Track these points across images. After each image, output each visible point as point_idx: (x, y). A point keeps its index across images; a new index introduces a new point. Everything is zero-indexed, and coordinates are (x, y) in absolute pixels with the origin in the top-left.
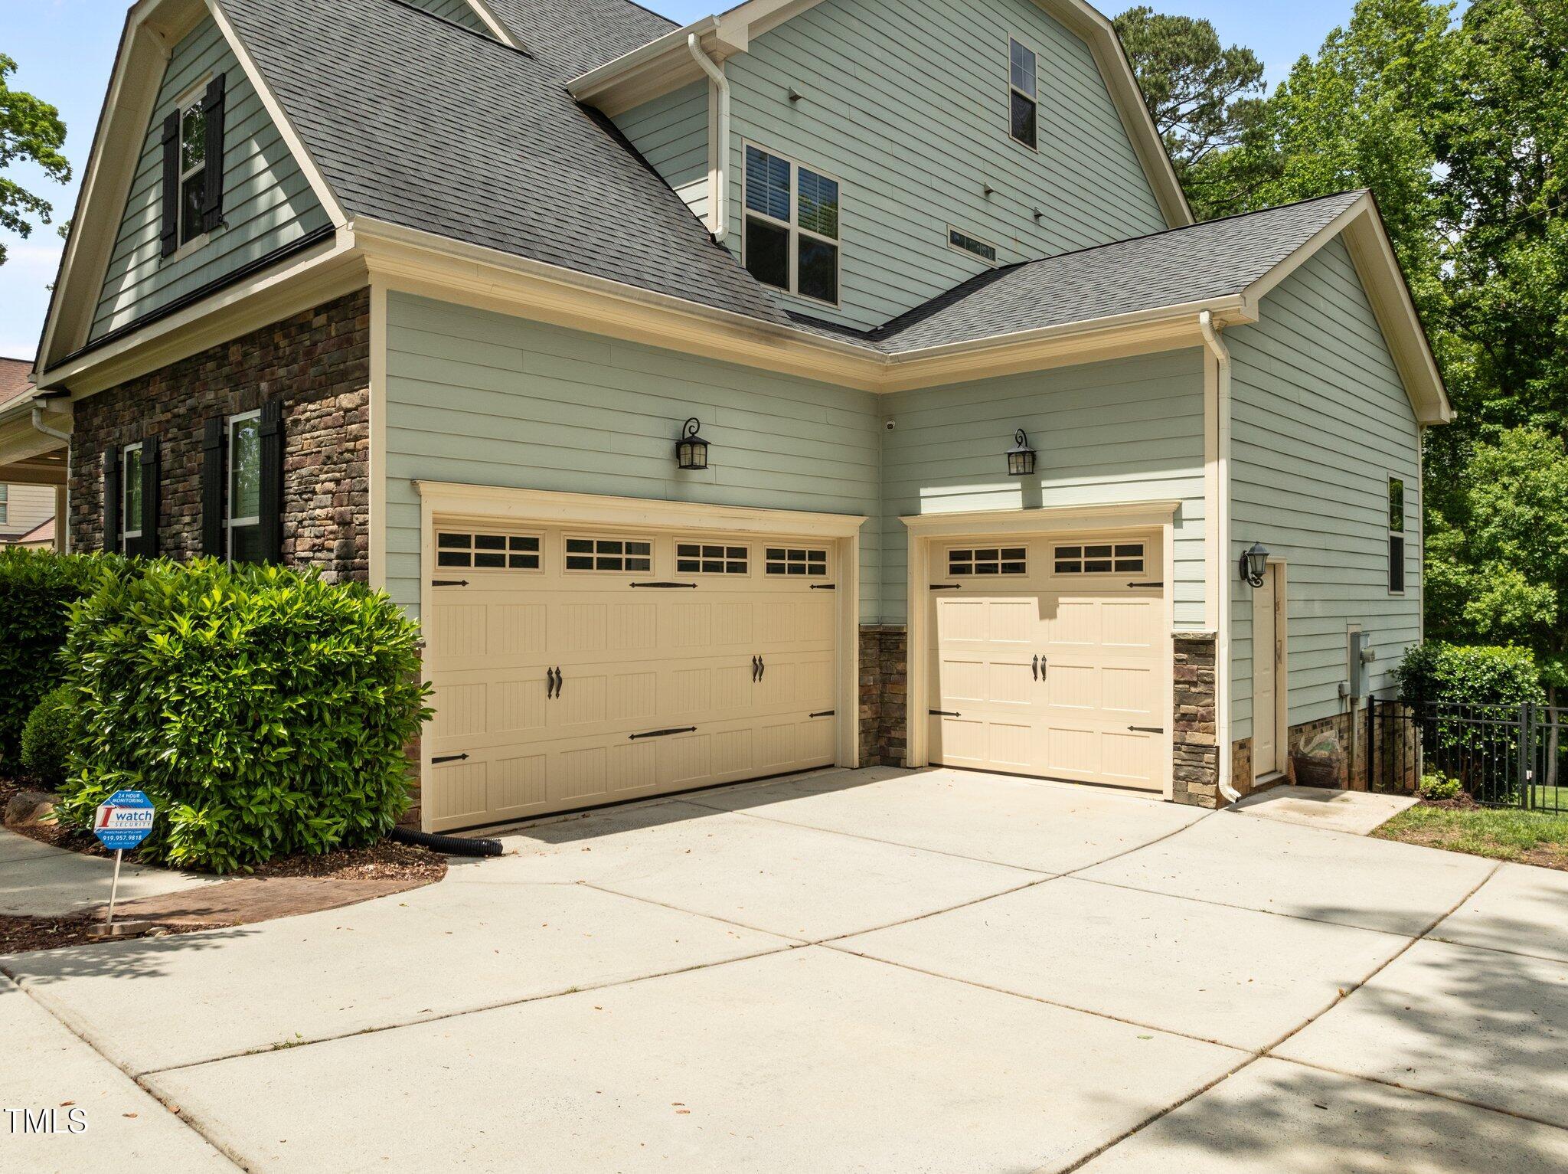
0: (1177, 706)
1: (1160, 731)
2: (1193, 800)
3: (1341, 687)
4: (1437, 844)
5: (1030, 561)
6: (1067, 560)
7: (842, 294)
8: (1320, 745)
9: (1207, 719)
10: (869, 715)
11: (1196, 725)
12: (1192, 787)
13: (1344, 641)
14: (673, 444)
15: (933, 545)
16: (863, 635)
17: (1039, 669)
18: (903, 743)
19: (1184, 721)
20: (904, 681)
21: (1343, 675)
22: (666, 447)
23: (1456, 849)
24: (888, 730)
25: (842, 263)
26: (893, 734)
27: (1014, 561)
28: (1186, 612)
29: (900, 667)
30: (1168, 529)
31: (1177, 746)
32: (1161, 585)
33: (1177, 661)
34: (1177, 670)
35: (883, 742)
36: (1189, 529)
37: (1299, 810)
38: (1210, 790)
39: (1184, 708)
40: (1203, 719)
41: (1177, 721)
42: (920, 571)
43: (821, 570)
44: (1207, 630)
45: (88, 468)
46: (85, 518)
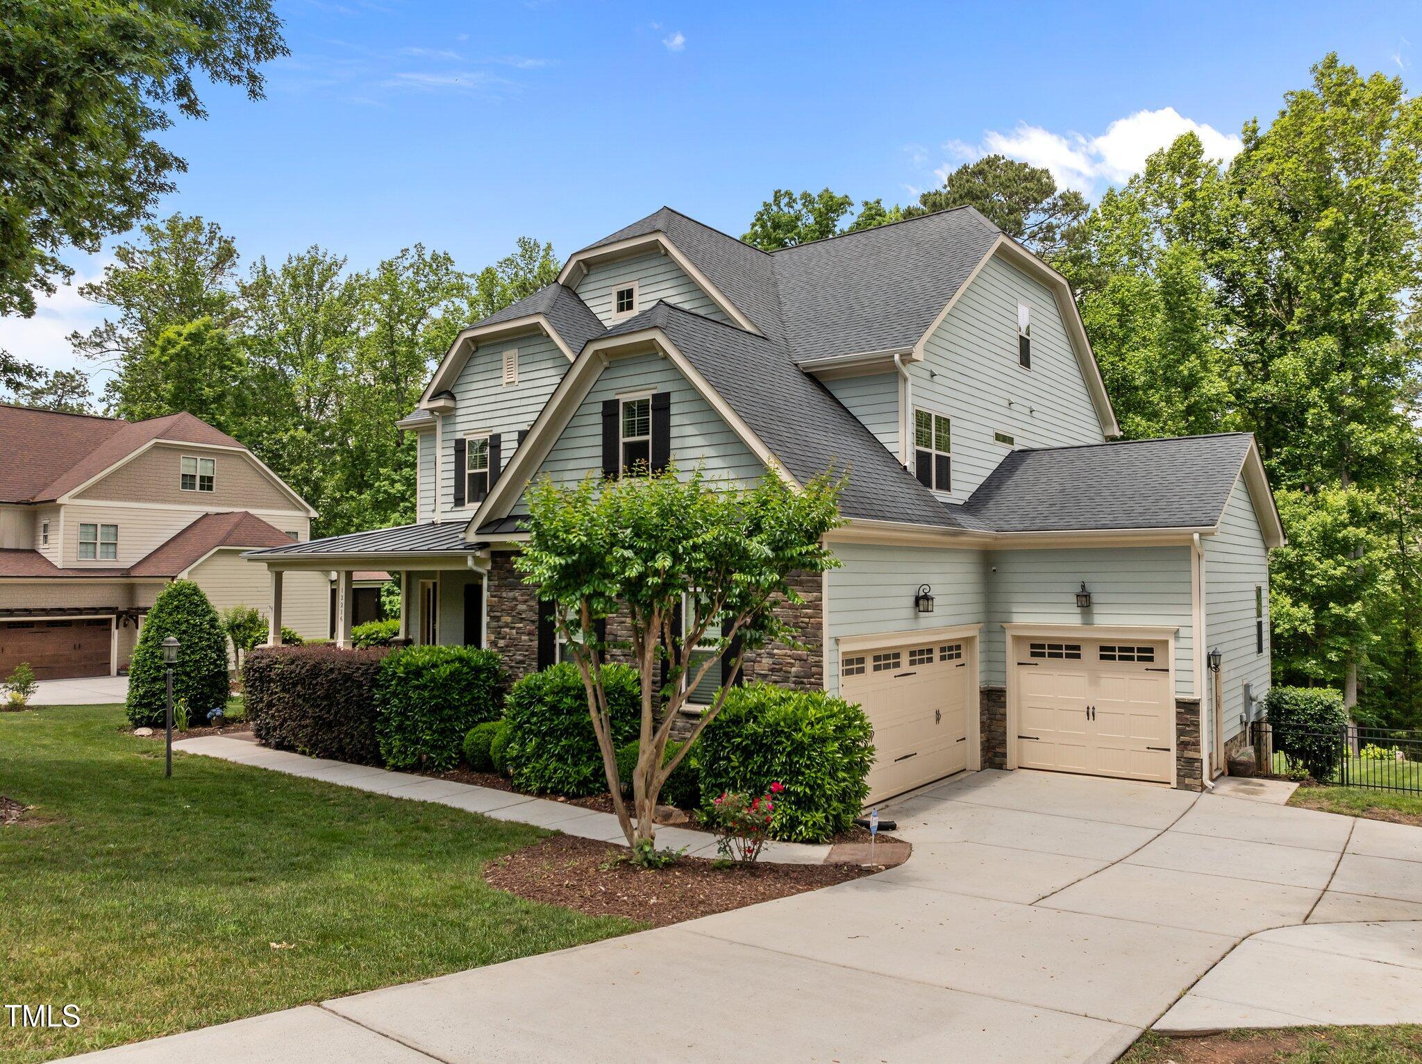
0: (1178, 738)
1: (1169, 750)
2: (1188, 788)
3: (1241, 716)
4: (1321, 809)
5: (1083, 652)
6: (1107, 652)
7: (953, 485)
8: (1243, 754)
9: (1196, 744)
10: (984, 739)
11: (1189, 747)
12: (1187, 781)
13: (1241, 690)
14: (914, 598)
15: (1018, 639)
16: (981, 692)
17: (1091, 713)
18: (1004, 755)
19: (1182, 746)
20: (1005, 719)
21: (1241, 710)
22: (911, 601)
23: (1331, 812)
24: (994, 748)
25: (953, 466)
26: (998, 750)
27: (1072, 651)
28: (1182, 687)
29: (1002, 711)
30: (1172, 643)
31: (1178, 759)
32: (1167, 670)
33: (1178, 713)
34: (1178, 718)
35: (990, 755)
36: (1183, 643)
37: (1243, 791)
38: (1198, 782)
39: (1182, 738)
40: (1194, 744)
41: (1178, 745)
42: (1012, 655)
43: (958, 656)
44: (1195, 697)
45: (511, 594)
46: (507, 625)
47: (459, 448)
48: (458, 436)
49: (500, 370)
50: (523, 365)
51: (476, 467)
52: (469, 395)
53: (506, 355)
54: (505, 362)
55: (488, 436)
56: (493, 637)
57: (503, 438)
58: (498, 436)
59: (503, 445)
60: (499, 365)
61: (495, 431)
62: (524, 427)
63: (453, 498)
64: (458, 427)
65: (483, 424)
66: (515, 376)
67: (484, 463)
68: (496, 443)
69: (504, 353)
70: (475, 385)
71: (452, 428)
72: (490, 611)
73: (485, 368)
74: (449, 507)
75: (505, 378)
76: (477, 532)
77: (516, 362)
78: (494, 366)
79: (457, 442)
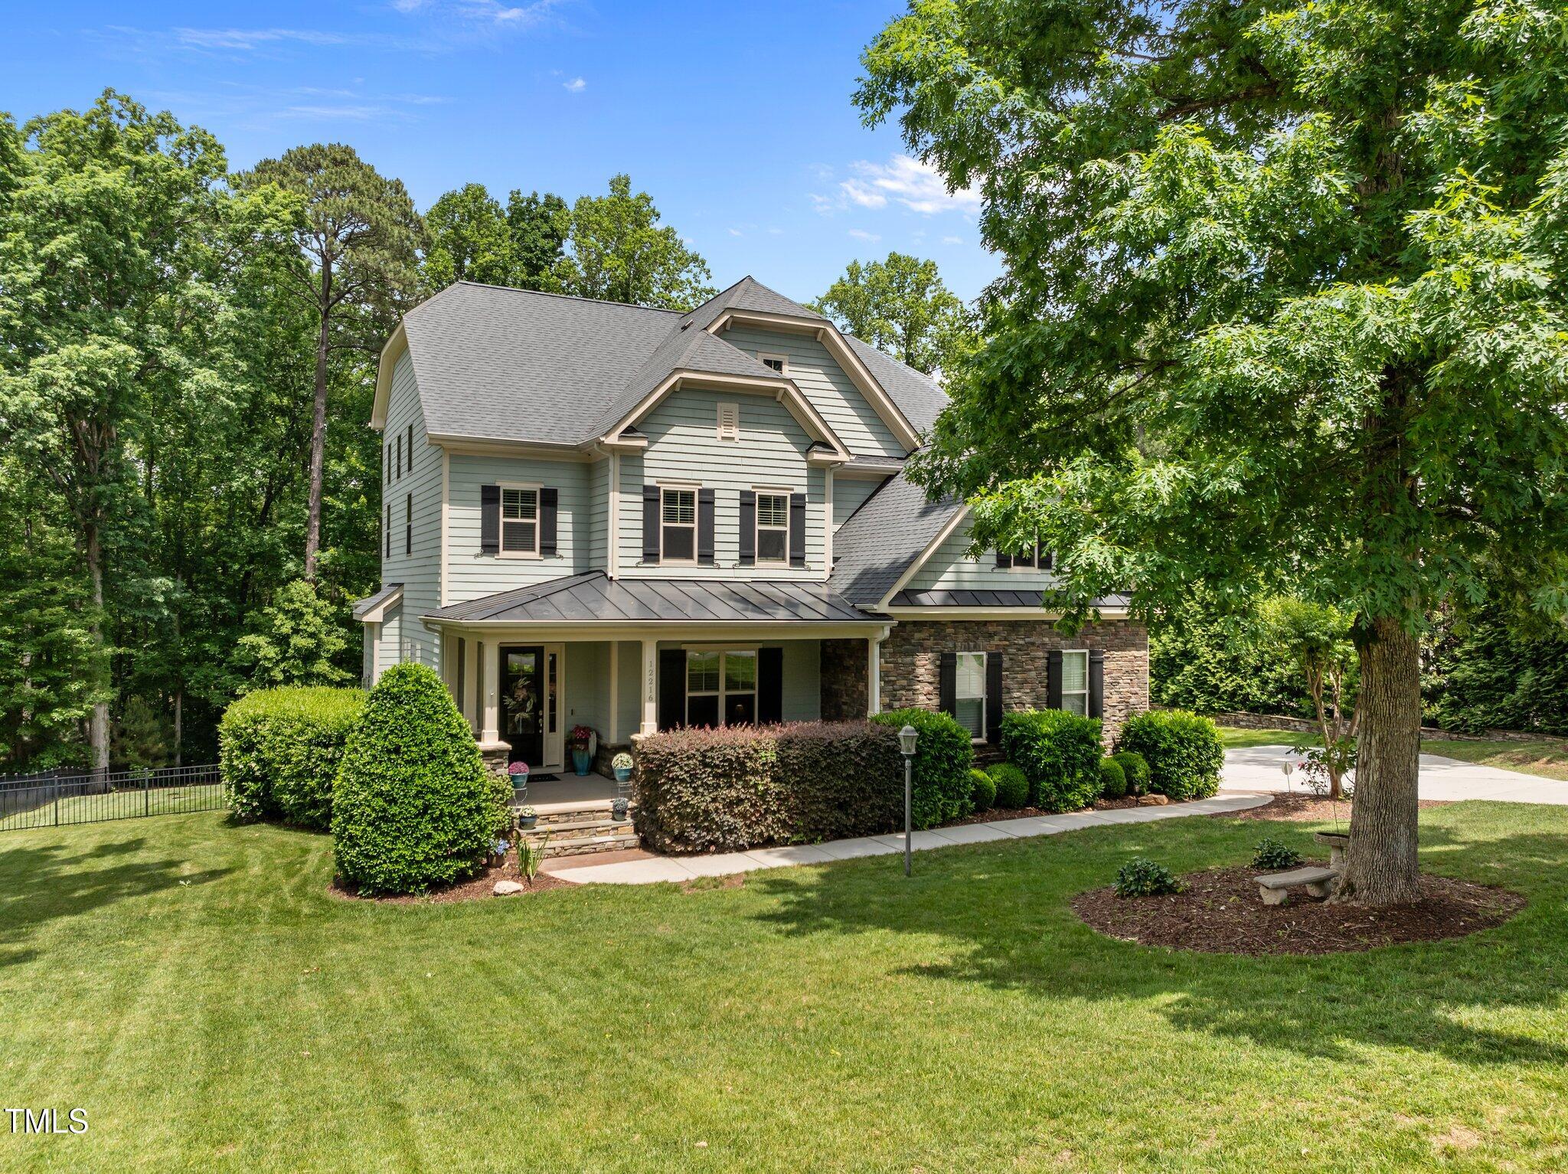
45: (908, 660)
46: (903, 688)
47: (650, 496)
48: (648, 482)
49: (712, 421)
50: (744, 423)
51: (675, 521)
52: (665, 439)
53: (722, 406)
54: (720, 414)
55: (695, 489)
56: (887, 700)
57: (717, 494)
58: (711, 492)
59: (717, 503)
60: (711, 415)
61: (706, 485)
62: (748, 487)
63: (640, 552)
64: (647, 472)
65: (688, 475)
66: (735, 432)
67: (687, 517)
68: (708, 499)
69: (719, 405)
70: (675, 430)
71: (636, 471)
72: (884, 676)
73: (690, 413)
74: (633, 562)
75: (721, 431)
76: (890, 604)
77: (736, 417)
78: (704, 414)
79: (646, 489)
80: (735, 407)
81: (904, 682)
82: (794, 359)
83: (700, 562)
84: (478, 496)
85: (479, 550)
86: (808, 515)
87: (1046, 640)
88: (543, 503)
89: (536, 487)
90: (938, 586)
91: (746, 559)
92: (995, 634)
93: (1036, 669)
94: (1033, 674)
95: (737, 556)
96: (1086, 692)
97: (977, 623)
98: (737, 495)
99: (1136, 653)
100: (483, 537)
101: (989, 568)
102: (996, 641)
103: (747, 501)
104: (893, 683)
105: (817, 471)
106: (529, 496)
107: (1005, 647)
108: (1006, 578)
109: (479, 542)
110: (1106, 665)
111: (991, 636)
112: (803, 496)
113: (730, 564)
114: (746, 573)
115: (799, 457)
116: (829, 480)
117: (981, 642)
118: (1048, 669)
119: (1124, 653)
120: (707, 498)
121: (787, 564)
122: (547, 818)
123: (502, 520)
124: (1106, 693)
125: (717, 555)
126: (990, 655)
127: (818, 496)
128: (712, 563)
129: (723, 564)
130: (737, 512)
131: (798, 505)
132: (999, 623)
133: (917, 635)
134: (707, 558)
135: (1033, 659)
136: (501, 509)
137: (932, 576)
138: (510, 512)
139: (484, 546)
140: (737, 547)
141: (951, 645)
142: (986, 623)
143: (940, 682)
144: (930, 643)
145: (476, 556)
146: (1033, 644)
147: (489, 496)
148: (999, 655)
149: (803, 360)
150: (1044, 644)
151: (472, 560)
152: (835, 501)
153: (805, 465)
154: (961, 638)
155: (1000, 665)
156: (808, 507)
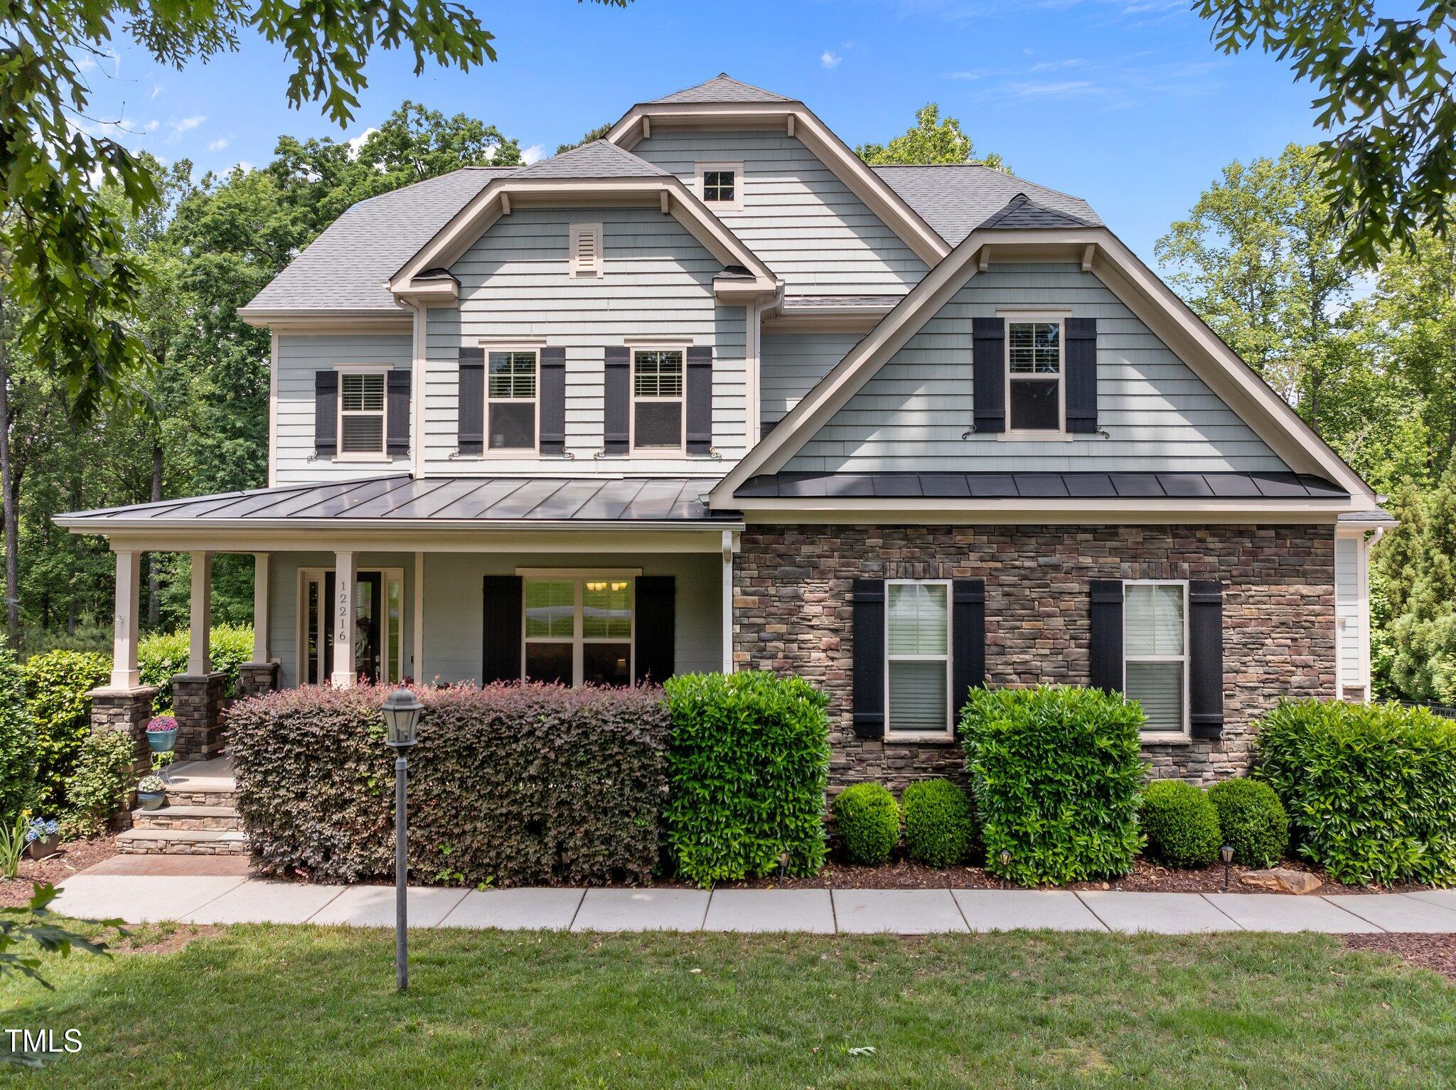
45: (788, 590)
46: (779, 637)
47: (470, 363)
48: (467, 343)
49: (561, 251)
50: (610, 250)
51: (508, 395)
52: (492, 281)
53: (576, 229)
54: (574, 242)
55: (536, 349)
56: (747, 657)
57: (569, 354)
58: (561, 351)
59: (569, 366)
60: (560, 242)
61: (552, 342)
62: (618, 342)
63: (454, 441)
64: (465, 329)
65: (526, 329)
66: (598, 264)
67: (524, 388)
68: (555, 362)
69: (571, 226)
70: (506, 268)
71: (449, 329)
72: (741, 616)
73: (529, 243)
74: (445, 454)
75: (575, 265)
76: (737, 495)
77: (598, 243)
78: (550, 243)
79: (464, 352)
80: (595, 228)
81: (782, 628)
82: (751, 167)
83: (542, 451)
84: (312, 385)
85: (312, 452)
86: (716, 377)
87: (1087, 561)
88: (392, 389)
89: (382, 370)
90: (849, 466)
91: (615, 445)
92: (971, 548)
93: (1063, 613)
94: (1058, 622)
95: (600, 441)
96: (1186, 658)
97: (933, 530)
98: (601, 353)
99: (1305, 590)
100: (317, 435)
101: (957, 434)
102: (973, 561)
103: (615, 362)
104: (760, 628)
105: (731, 308)
106: (375, 381)
107: (992, 574)
108: (994, 449)
109: (311, 442)
110: (1230, 612)
111: (962, 552)
112: (708, 350)
113: (590, 454)
114: (616, 466)
115: (701, 292)
116: (753, 326)
117: (941, 562)
118: (1090, 614)
119: (1274, 589)
120: (555, 360)
121: (681, 452)
122: (189, 796)
123: (341, 413)
124: (1229, 662)
125: (569, 442)
126: (958, 586)
127: (735, 350)
128: (562, 453)
129: (578, 454)
130: (601, 378)
131: (701, 362)
132: (978, 529)
133: (806, 549)
134: (554, 445)
135: (1058, 595)
136: (340, 400)
137: (837, 449)
138: (350, 403)
139: (318, 447)
140: (600, 429)
141: (875, 566)
142: (949, 530)
143: (855, 630)
144: (834, 562)
145: (310, 459)
146: (1056, 568)
147: (326, 383)
148: (978, 586)
149: (767, 166)
150: (1081, 568)
151: (304, 464)
152: (763, 356)
153: (711, 303)
154: (896, 554)
155: (981, 604)
156: (716, 365)
